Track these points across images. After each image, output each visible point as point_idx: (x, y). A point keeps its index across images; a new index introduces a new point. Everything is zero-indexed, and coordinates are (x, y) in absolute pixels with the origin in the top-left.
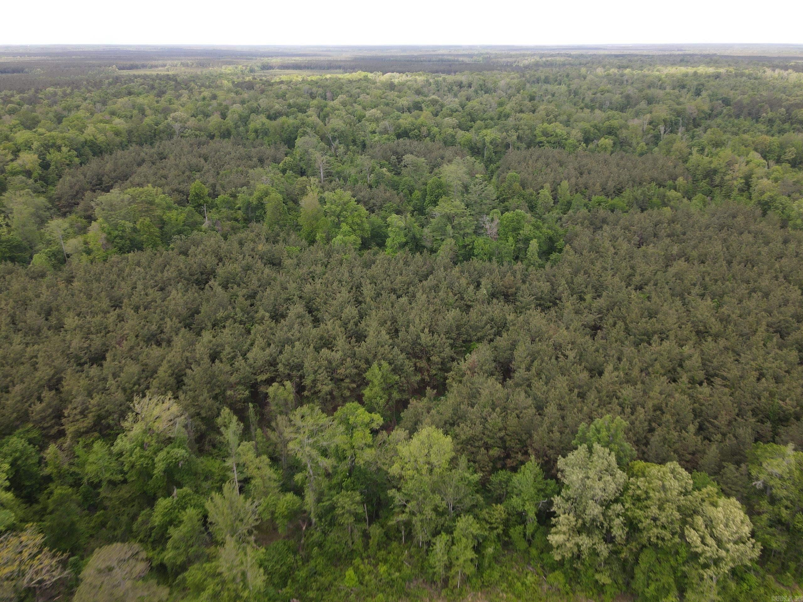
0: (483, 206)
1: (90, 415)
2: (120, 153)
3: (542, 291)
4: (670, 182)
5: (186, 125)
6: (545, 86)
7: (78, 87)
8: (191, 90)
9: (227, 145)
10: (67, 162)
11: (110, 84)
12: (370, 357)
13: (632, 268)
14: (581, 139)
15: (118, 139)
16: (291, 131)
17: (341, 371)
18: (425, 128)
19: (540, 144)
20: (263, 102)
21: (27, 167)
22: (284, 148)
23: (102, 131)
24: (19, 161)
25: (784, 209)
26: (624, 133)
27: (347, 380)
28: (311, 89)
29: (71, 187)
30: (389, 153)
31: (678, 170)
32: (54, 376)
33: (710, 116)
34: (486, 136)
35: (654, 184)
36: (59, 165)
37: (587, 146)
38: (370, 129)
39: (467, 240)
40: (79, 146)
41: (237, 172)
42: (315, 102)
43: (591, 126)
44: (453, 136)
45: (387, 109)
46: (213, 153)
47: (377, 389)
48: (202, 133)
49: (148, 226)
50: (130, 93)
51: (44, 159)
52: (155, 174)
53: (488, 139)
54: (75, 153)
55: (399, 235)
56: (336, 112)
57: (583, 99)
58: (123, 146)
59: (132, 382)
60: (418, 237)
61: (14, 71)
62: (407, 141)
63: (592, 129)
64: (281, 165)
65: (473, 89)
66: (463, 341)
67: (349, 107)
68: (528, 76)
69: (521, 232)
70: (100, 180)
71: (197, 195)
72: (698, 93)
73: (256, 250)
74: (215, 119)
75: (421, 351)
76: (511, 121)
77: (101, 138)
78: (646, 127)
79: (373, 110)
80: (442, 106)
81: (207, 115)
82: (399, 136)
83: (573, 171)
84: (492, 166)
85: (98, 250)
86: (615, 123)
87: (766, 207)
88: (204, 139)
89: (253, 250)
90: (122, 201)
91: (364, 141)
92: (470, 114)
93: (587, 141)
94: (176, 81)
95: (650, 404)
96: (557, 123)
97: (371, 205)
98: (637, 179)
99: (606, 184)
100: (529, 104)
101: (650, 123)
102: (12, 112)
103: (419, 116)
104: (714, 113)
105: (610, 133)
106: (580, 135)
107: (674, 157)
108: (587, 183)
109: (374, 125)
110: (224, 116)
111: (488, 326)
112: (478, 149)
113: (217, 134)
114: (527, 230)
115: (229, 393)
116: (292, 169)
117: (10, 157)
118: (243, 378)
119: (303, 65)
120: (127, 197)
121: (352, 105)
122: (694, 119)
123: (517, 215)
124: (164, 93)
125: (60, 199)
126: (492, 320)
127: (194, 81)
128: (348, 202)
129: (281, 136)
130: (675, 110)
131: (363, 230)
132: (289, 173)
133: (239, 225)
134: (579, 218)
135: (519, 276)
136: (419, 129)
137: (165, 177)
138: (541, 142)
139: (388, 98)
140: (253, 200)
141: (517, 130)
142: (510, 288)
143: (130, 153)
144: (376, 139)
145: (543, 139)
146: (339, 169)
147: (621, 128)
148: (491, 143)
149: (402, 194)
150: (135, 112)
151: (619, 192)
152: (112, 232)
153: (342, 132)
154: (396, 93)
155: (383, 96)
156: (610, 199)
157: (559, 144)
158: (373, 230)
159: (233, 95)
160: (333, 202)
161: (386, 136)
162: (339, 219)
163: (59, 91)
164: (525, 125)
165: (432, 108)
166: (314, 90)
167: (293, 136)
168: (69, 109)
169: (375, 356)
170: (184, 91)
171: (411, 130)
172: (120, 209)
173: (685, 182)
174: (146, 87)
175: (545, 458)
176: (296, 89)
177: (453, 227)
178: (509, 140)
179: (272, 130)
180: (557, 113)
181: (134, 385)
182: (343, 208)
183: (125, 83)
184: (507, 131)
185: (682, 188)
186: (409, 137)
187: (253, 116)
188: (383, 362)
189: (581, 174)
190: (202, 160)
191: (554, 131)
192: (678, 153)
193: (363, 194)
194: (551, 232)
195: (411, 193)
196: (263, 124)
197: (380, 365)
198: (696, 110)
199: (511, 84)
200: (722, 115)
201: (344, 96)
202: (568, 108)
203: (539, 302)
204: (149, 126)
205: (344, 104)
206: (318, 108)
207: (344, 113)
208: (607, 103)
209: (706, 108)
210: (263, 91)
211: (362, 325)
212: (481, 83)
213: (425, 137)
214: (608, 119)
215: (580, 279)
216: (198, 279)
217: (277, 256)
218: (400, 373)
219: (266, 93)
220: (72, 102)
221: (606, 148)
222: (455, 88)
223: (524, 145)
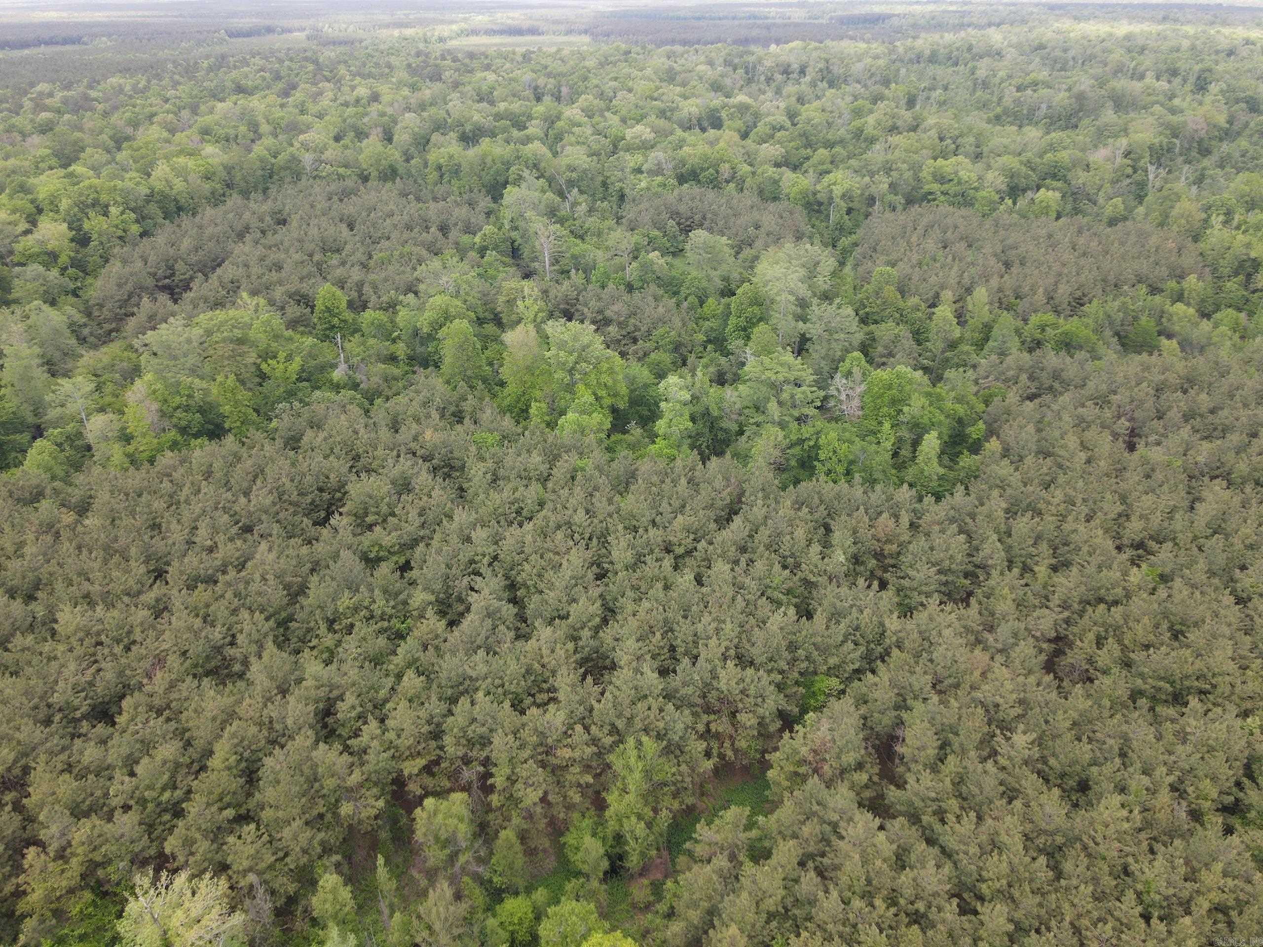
1: (74, 861)
2: (209, 212)
4: (1172, 284)
5: (323, 157)
6: (931, 70)
7: (158, 77)
8: (338, 82)
9: (388, 196)
10: (120, 233)
11: (210, 69)
12: (620, 724)
13: (1123, 499)
14: (1004, 187)
15: (207, 186)
16: (498, 171)
17: (565, 753)
18: (727, 165)
19: (927, 197)
20: (456, 106)
21: (50, 247)
22: (485, 202)
23: (182, 173)
24: (36, 236)
26: (1080, 178)
27: (576, 769)
28: (534, 80)
29: (120, 285)
30: (665, 216)
31: (1188, 260)
32: (15, 761)
33: (1227, 134)
34: (834, 184)
35: (1143, 289)
36: (104, 239)
37: (1015, 203)
38: (632, 165)
39: (807, 431)
40: (140, 203)
41: (402, 256)
42: (540, 109)
43: (1021, 163)
44: (776, 182)
45: (662, 123)
46: (364, 214)
48: (350, 171)
49: (233, 391)
50: (240, 89)
51: (79, 229)
52: (262, 259)
53: (837, 191)
54: (133, 215)
55: (681, 416)
56: (576, 130)
57: (1000, 99)
58: (216, 199)
60: (716, 413)
61: (65, 42)
62: (696, 190)
63: (1024, 169)
64: (477, 239)
65: (808, 78)
66: (801, 674)
67: (597, 119)
69: (906, 409)
70: (171, 268)
71: (328, 309)
72: (1201, 86)
73: (420, 438)
74: (372, 146)
75: (719, 699)
76: (876, 154)
77: (179, 185)
78: (1119, 160)
79: (639, 128)
80: (757, 116)
81: (361, 135)
82: (682, 179)
83: (993, 261)
84: (845, 242)
85: (144, 435)
86: (1064, 156)
88: (349, 183)
89: (415, 439)
90: (189, 341)
91: (621, 189)
92: (804, 135)
93: (1014, 191)
94: (316, 62)
95: (1203, 905)
96: (960, 158)
97: (631, 328)
98: (1111, 278)
99: (1055, 291)
100: (907, 116)
101: (1127, 155)
102: (45, 129)
103: (717, 140)
104: (1235, 128)
105: (1054, 177)
106: (1001, 182)
107: (1175, 228)
108: (1019, 286)
109: (639, 158)
110: (389, 138)
111: (850, 643)
112: (820, 204)
113: (374, 174)
114: (916, 405)
115: (346, 809)
116: (496, 248)
117: (23, 226)
118: (375, 771)
119: (525, 27)
120: (195, 333)
121: (603, 116)
122: (1200, 142)
123: (898, 376)
124: (294, 87)
125: (101, 306)
126: (857, 628)
127: (346, 62)
128: (588, 346)
129: (480, 178)
130: (1168, 125)
131: (615, 395)
132: (491, 255)
133: (399, 371)
134: (1009, 368)
135: (905, 520)
136: (716, 166)
137: (279, 268)
138: (931, 193)
139: (664, 98)
140: (424, 322)
141: (888, 170)
142: (888, 541)
143: (226, 213)
144: (643, 184)
145: (935, 187)
146: (576, 250)
147: (1074, 166)
148: (843, 196)
149: (685, 306)
150: (243, 129)
151: (1078, 303)
152: (170, 398)
153: (585, 171)
154: (678, 89)
155: (656, 95)
156: (1061, 321)
157: (964, 199)
159: (406, 92)
160: (562, 345)
161: (659, 179)
162: (571, 375)
163: (127, 84)
164: (904, 162)
165: (739, 124)
166: (541, 81)
167: (501, 179)
168: (135, 124)
170: (327, 84)
171: (702, 168)
172: (185, 355)
173: (1200, 284)
174: (267, 75)
176: (511, 79)
177: (780, 403)
178: (873, 190)
179: (465, 167)
180: (956, 133)
181: (164, 789)
182: (580, 356)
183: (235, 67)
184: (872, 174)
185: (1194, 294)
186: (699, 182)
187: (435, 137)
188: (645, 739)
189: (1007, 265)
190: (344, 227)
191: (956, 173)
192: (1183, 221)
193: (615, 308)
194: (961, 410)
195: (702, 303)
196: (451, 157)
197: (640, 743)
198: (1204, 125)
199: (873, 70)
200: (1248, 132)
201: (591, 97)
202: (976, 120)
203: (943, 578)
204: (261, 160)
205: (589, 113)
206: (545, 120)
207: (589, 131)
208: (1044, 106)
209: (1221, 120)
210: (456, 85)
211: (607, 635)
212: (821, 65)
213: (728, 182)
214: (1052, 147)
215: (1023, 525)
216: (313, 501)
217: (456, 454)
218: (678, 752)
219: (461, 88)
220: (143, 107)
221: (1048, 207)
222: (779, 77)
223: (899, 199)
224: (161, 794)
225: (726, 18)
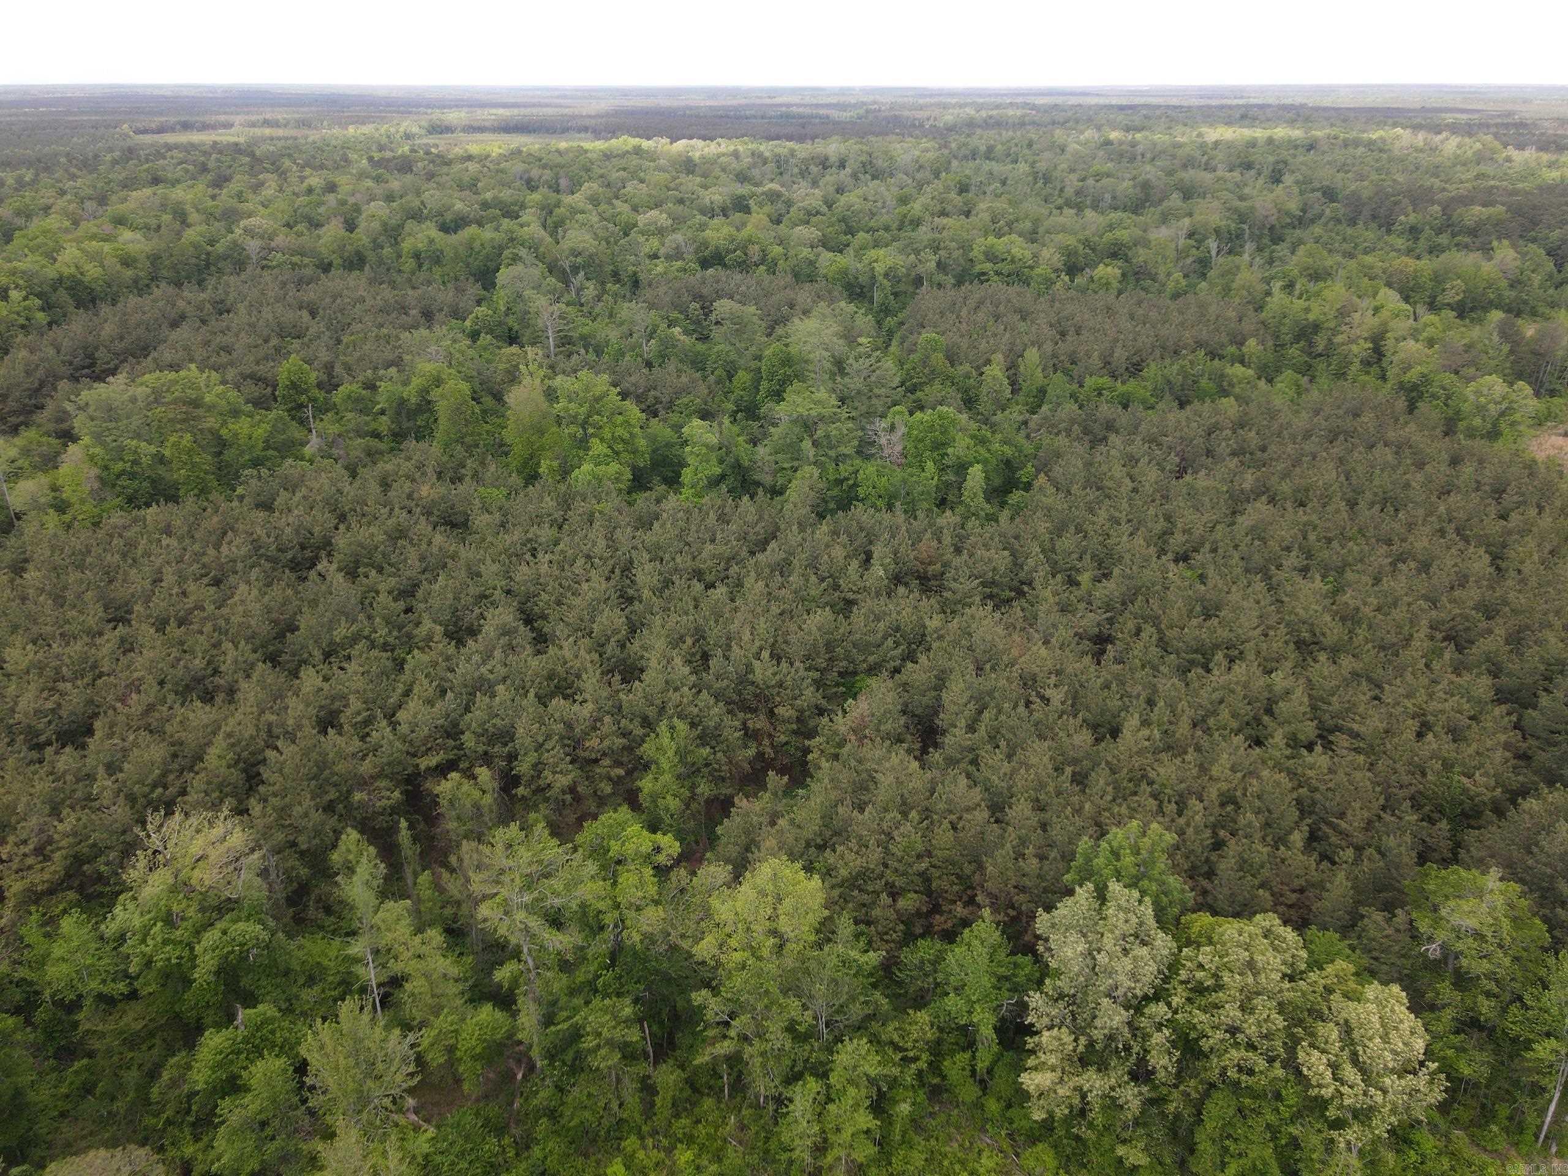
0: (874, 401)
1: (57, 856)
2: (133, 300)
3: (994, 569)
4: (1232, 349)
5: (273, 244)
6: (987, 166)
7: (47, 169)
8: (283, 174)
9: (356, 283)
10: (22, 321)
11: (115, 162)
12: (651, 712)
13: (1168, 518)
14: (1060, 265)
15: (129, 273)
16: (487, 257)
17: (593, 742)
18: (756, 247)
19: (982, 277)
20: (432, 197)
22: (474, 290)
23: (96, 257)
25: (1448, 397)
26: (1141, 255)
27: (606, 762)
28: (526, 171)
29: (28, 373)
30: (686, 297)
31: (1247, 326)
33: (1302, 221)
34: (876, 261)
35: (1201, 353)
37: (1072, 281)
38: (647, 250)
39: (845, 470)
40: (47, 288)
41: (377, 338)
42: (536, 196)
43: (1079, 241)
44: (812, 263)
45: (680, 210)
46: (328, 300)
47: (667, 778)
48: (306, 260)
49: (189, 452)
50: (156, 181)
52: (207, 343)
53: (880, 268)
54: (38, 302)
55: (707, 461)
56: (579, 216)
57: (1062, 190)
58: (140, 287)
59: (149, 781)
60: (746, 464)
62: (722, 273)
63: (1081, 247)
64: (468, 323)
65: (848, 170)
66: (840, 674)
67: (603, 207)
68: (953, 145)
69: (950, 451)
70: (91, 356)
71: (294, 385)
72: (1276, 178)
73: (416, 495)
74: (333, 231)
75: (756, 696)
76: (924, 233)
77: (92, 271)
78: (1182, 242)
79: (654, 213)
80: (789, 204)
81: (315, 224)
82: (705, 264)
83: (1046, 329)
84: (890, 322)
85: (83, 502)
86: (1123, 235)
87: (1414, 394)
88: (308, 272)
89: (410, 496)
90: (133, 400)
91: (635, 273)
92: (843, 220)
93: (1073, 270)
94: (252, 155)
95: (1213, 792)
96: (1014, 236)
97: (650, 401)
98: (1170, 344)
99: (1111, 355)
100: (958, 200)
101: (1190, 235)
103: (744, 224)
104: (1309, 215)
105: (1114, 255)
106: (1057, 260)
107: (1237, 300)
108: (1074, 352)
109: (654, 242)
110: (350, 226)
111: (890, 642)
112: (862, 287)
113: (337, 261)
114: (960, 447)
115: (358, 796)
116: (490, 332)
118: (389, 764)
119: (510, 124)
120: (141, 391)
121: (610, 203)
122: (1272, 228)
123: (941, 417)
124: (227, 179)
126: (897, 629)
127: (290, 155)
128: (602, 397)
129: (468, 265)
130: (1236, 210)
131: (635, 452)
132: (485, 339)
133: (383, 446)
134: (1061, 421)
135: (947, 540)
136: (744, 249)
137: (228, 350)
138: (984, 274)
139: (683, 188)
140: (411, 393)
141: (936, 249)
142: (931, 563)
143: (155, 301)
144: (660, 269)
145: (988, 266)
146: (585, 330)
147: (1135, 245)
148: (886, 275)
149: (712, 378)
150: (167, 218)
151: (1136, 368)
152: (111, 464)
153: (590, 256)
154: (698, 179)
155: (672, 185)
156: (1119, 384)
157: (1018, 276)
158: (654, 451)
159: (369, 183)
160: (573, 397)
161: (679, 263)
162: (585, 429)
163: (10, 178)
164: (952, 240)
165: (769, 209)
166: (535, 173)
167: (492, 265)
168: (27, 214)
169: (662, 710)
170: (269, 176)
171: (728, 252)
172: (129, 416)
173: (1260, 347)
174: (191, 167)
175: (1012, 913)
176: (498, 171)
177: (815, 444)
178: (921, 269)
179: (449, 253)
180: (1011, 217)
181: (154, 786)
182: (592, 408)
183: (147, 161)
184: (917, 252)
185: (1254, 359)
186: (725, 266)
187: (410, 225)
188: (677, 722)
189: (1063, 334)
190: (305, 314)
191: (1009, 252)
192: (1244, 293)
193: (633, 379)
194: (1008, 451)
195: (730, 377)
196: (431, 241)
197: (672, 728)
198: (1275, 211)
199: (921, 161)
200: (1323, 220)
201: (595, 186)
202: (1033, 206)
203: (988, 590)
204: (196, 246)
205: (594, 201)
206: (542, 209)
207: (595, 219)
208: (1108, 196)
209: (1293, 206)
210: (430, 176)
211: (635, 647)
212: (864, 158)
213: (757, 265)
214: (1111, 227)
215: (1068, 542)
216: (294, 558)
217: (459, 508)
218: (713, 743)
219: (436, 179)
220: (34, 198)
221: (1108, 284)
222: (814, 169)
223: (950, 280)
224: (152, 791)
225: (755, 117)
